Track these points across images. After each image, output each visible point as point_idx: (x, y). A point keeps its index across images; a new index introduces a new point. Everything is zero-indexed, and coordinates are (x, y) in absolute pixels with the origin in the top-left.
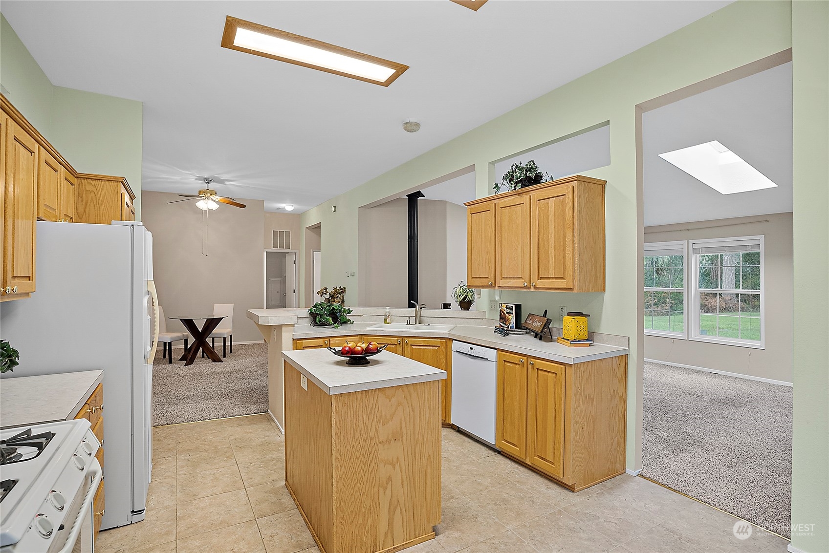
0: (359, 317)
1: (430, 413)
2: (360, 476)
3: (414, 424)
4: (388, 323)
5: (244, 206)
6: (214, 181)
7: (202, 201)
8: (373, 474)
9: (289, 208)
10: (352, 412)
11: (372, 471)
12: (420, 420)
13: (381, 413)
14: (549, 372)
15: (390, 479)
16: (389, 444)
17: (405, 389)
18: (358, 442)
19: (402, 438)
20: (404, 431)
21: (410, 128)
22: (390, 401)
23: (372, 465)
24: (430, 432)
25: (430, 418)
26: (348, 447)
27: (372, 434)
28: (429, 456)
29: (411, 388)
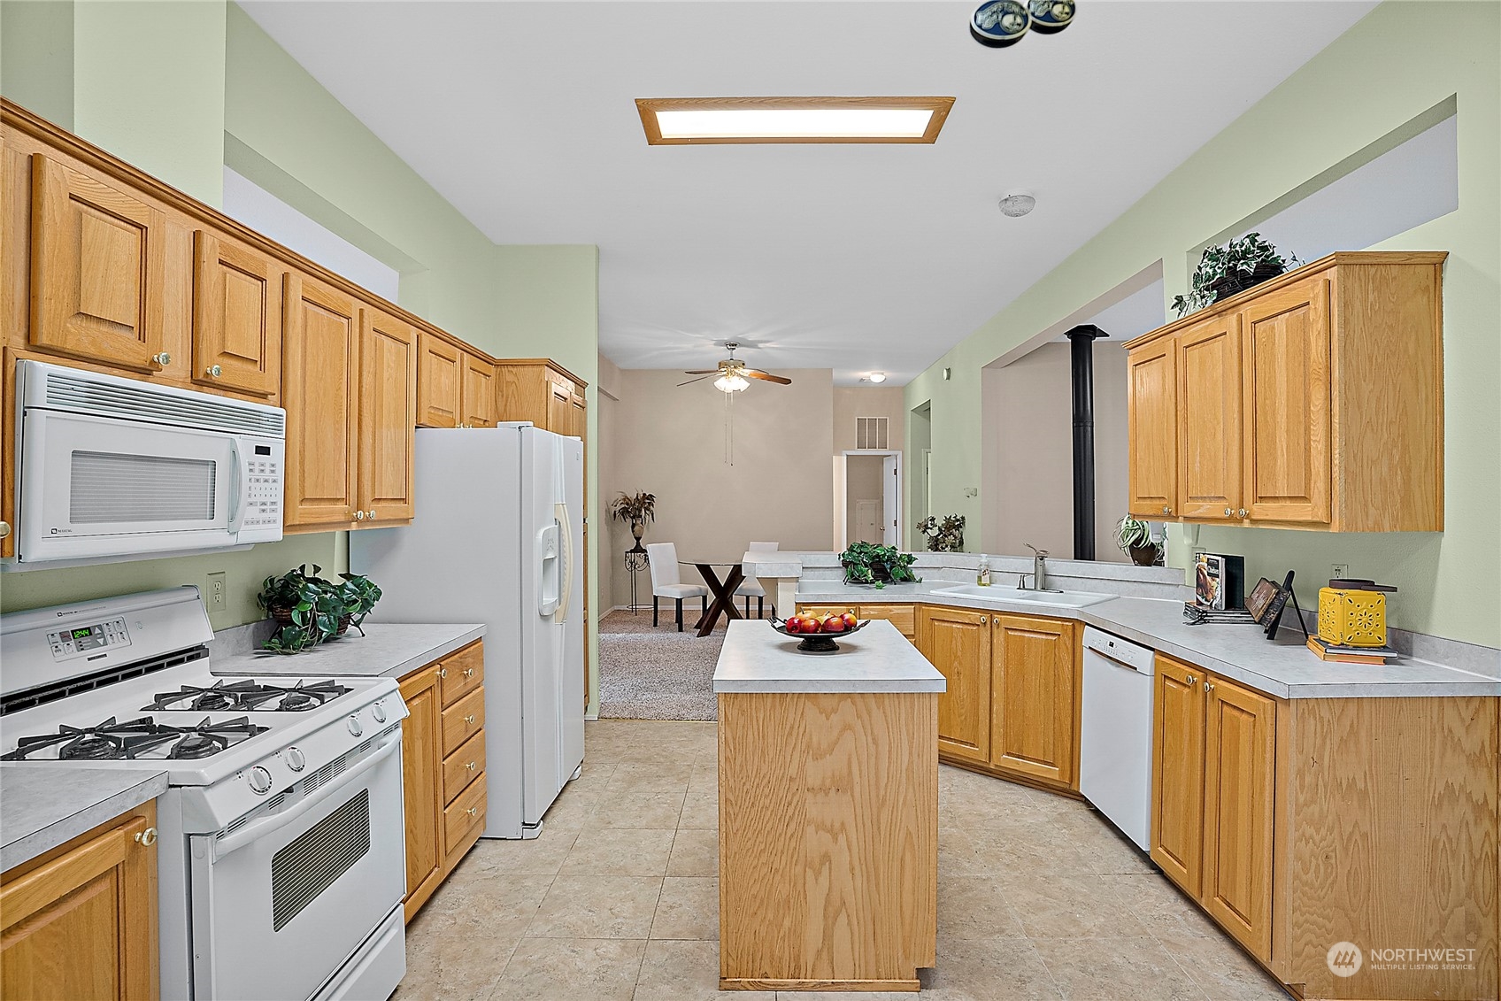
0: (936, 570)
1: (911, 754)
2: (770, 839)
3: (877, 769)
4: (984, 585)
5: (789, 382)
6: (741, 345)
7: (724, 378)
8: (793, 840)
9: (876, 378)
10: (756, 727)
11: (792, 835)
12: (890, 763)
13: (811, 739)
14: (1243, 711)
15: (826, 858)
16: (827, 795)
17: (859, 701)
18: (766, 780)
19: (852, 789)
20: (857, 778)
21: (1016, 209)
22: (828, 719)
23: (793, 826)
24: (911, 790)
25: (911, 762)
26: (747, 786)
27: (793, 771)
28: (909, 834)
29: (872, 702)
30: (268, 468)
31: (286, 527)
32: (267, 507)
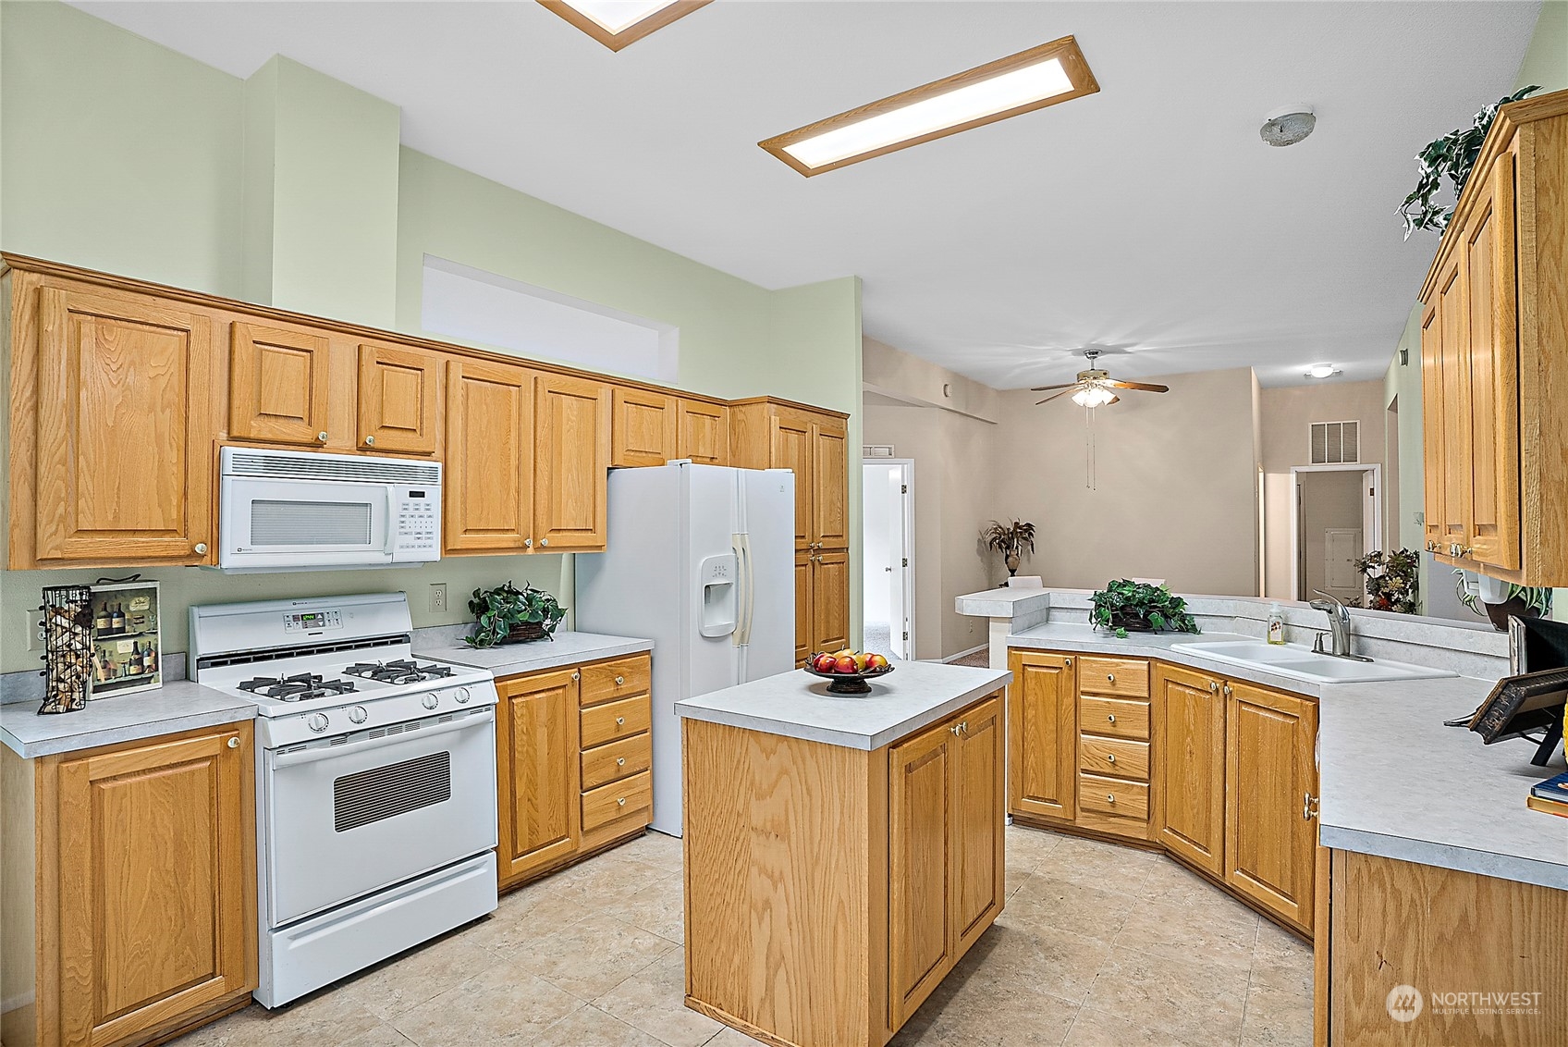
1: (842, 813)
2: (723, 870)
3: (811, 822)
4: (1275, 643)
6: (1104, 353)
7: (1083, 392)
8: (741, 877)
9: (1320, 370)
10: (711, 755)
11: (740, 872)
12: (822, 819)
13: (754, 776)
15: (767, 904)
16: (768, 838)
17: (794, 744)
18: (719, 811)
19: (789, 837)
20: (793, 829)
22: (768, 759)
23: (740, 862)
24: (843, 853)
25: (842, 823)
26: (705, 813)
27: (740, 807)
28: (841, 902)
29: (806, 747)
30: (422, 507)
31: (446, 550)
32: (423, 536)
